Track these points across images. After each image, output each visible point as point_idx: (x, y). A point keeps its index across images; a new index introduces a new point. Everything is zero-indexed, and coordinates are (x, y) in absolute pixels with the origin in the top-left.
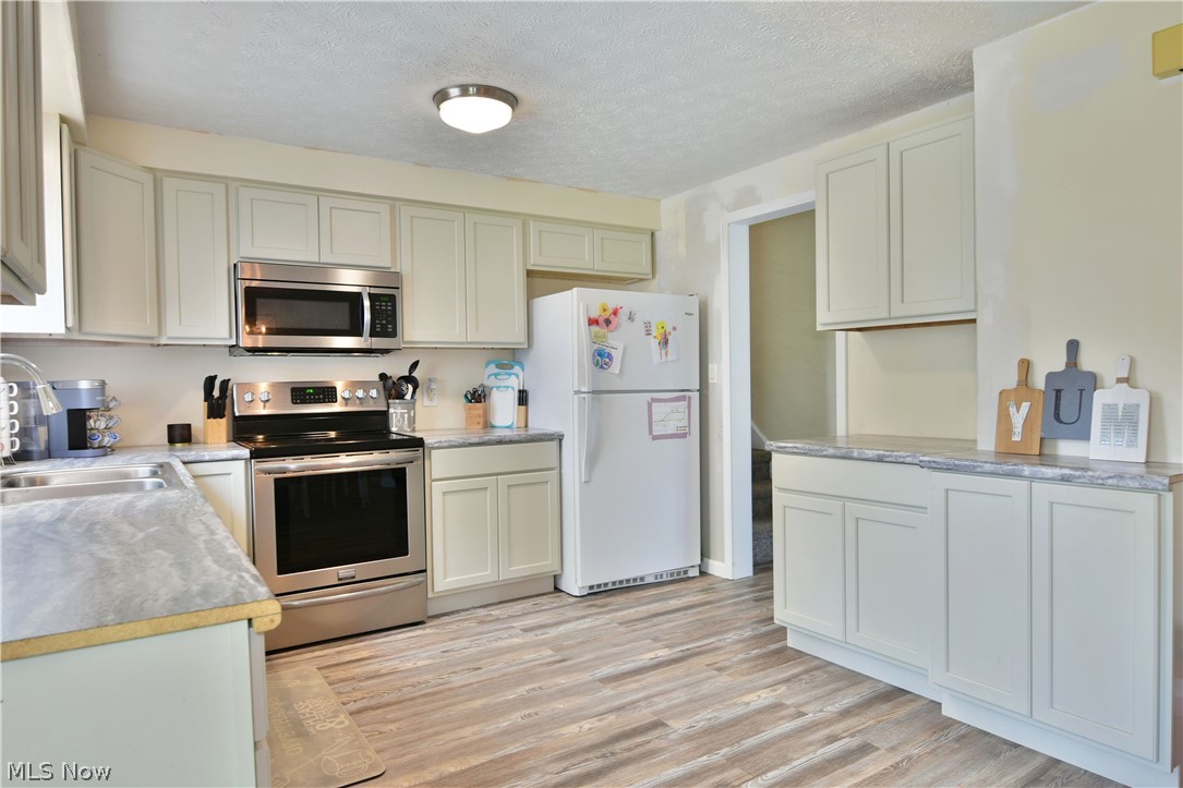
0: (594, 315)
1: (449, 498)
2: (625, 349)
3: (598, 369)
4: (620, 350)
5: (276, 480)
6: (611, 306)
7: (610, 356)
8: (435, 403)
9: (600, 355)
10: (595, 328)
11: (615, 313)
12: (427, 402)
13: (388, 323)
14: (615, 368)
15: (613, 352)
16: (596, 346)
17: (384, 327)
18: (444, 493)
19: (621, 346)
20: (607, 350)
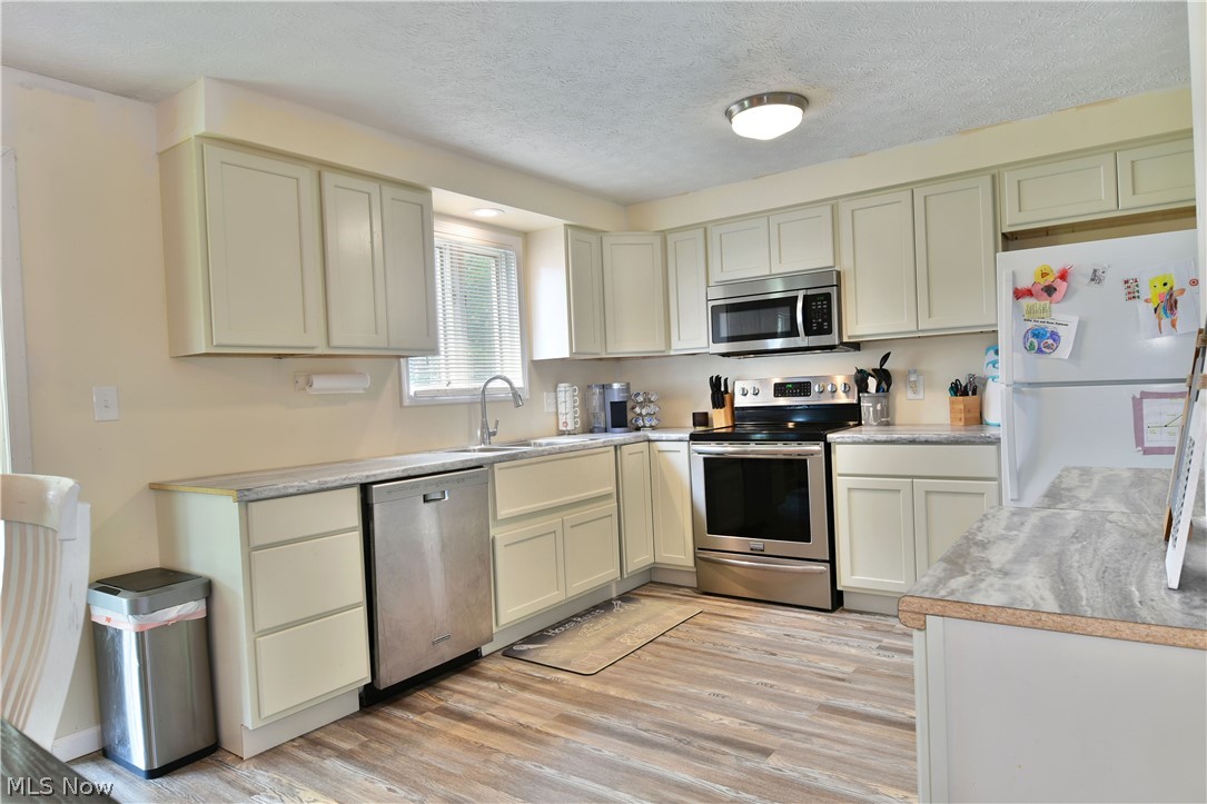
0: (1024, 284)
1: (855, 495)
2: (1082, 326)
3: (1032, 356)
4: (1073, 327)
5: (705, 459)
6: (1056, 268)
7: (1055, 336)
8: (921, 396)
9: (1036, 335)
10: (1026, 302)
11: (1063, 276)
12: (910, 395)
13: (824, 321)
14: (1065, 349)
15: (1061, 330)
16: (1030, 325)
17: (820, 325)
18: (849, 489)
19: (1074, 321)
20: (1051, 328)
